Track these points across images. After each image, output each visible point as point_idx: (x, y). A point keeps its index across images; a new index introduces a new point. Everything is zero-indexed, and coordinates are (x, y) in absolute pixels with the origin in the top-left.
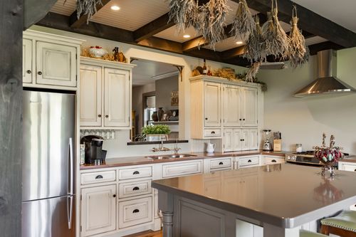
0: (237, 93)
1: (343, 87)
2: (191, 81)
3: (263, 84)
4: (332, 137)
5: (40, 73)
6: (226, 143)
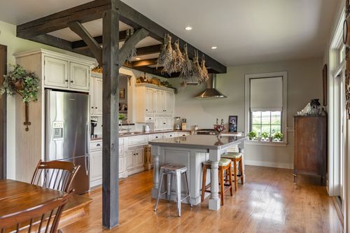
0: (162, 94)
1: (219, 94)
2: (136, 86)
3: (175, 89)
4: (222, 120)
5: (72, 82)
6: (156, 125)
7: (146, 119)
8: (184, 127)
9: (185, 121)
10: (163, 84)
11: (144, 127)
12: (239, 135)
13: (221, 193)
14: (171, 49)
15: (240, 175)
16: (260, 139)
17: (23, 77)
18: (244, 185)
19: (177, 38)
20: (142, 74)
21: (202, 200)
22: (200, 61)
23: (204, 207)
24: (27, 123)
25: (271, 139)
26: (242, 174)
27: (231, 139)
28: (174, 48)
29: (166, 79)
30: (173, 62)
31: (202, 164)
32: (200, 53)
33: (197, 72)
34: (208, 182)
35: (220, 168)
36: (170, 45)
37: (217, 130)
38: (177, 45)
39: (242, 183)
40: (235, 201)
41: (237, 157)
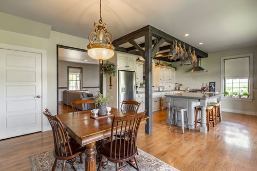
0: (169, 71)
1: (203, 70)
2: (155, 67)
3: (175, 68)
5: (128, 67)
6: (165, 87)
7: (160, 84)
8: (181, 89)
9: (181, 85)
10: (169, 65)
11: (159, 88)
12: (217, 93)
13: (207, 124)
14: (177, 47)
15: (219, 116)
16: (231, 96)
17: (110, 66)
18: (222, 122)
19: (180, 41)
20: (158, 61)
21: (195, 127)
22: (192, 51)
23: (197, 131)
24: (111, 85)
25: (240, 96)
26: (220, 116)
27: (211, 95)
28: (178, 46)
29: (170, 63)
30: (177, 54)
31: (195, 108)
32: (192, 47)
33: (191, 58)
34: (198, 118)
35: (207, 110)
36: (176, 45)
37: (203, 90)
38: (180, 45)
39: (220, 121)
40: (215, 130)
41: (217, 105)
